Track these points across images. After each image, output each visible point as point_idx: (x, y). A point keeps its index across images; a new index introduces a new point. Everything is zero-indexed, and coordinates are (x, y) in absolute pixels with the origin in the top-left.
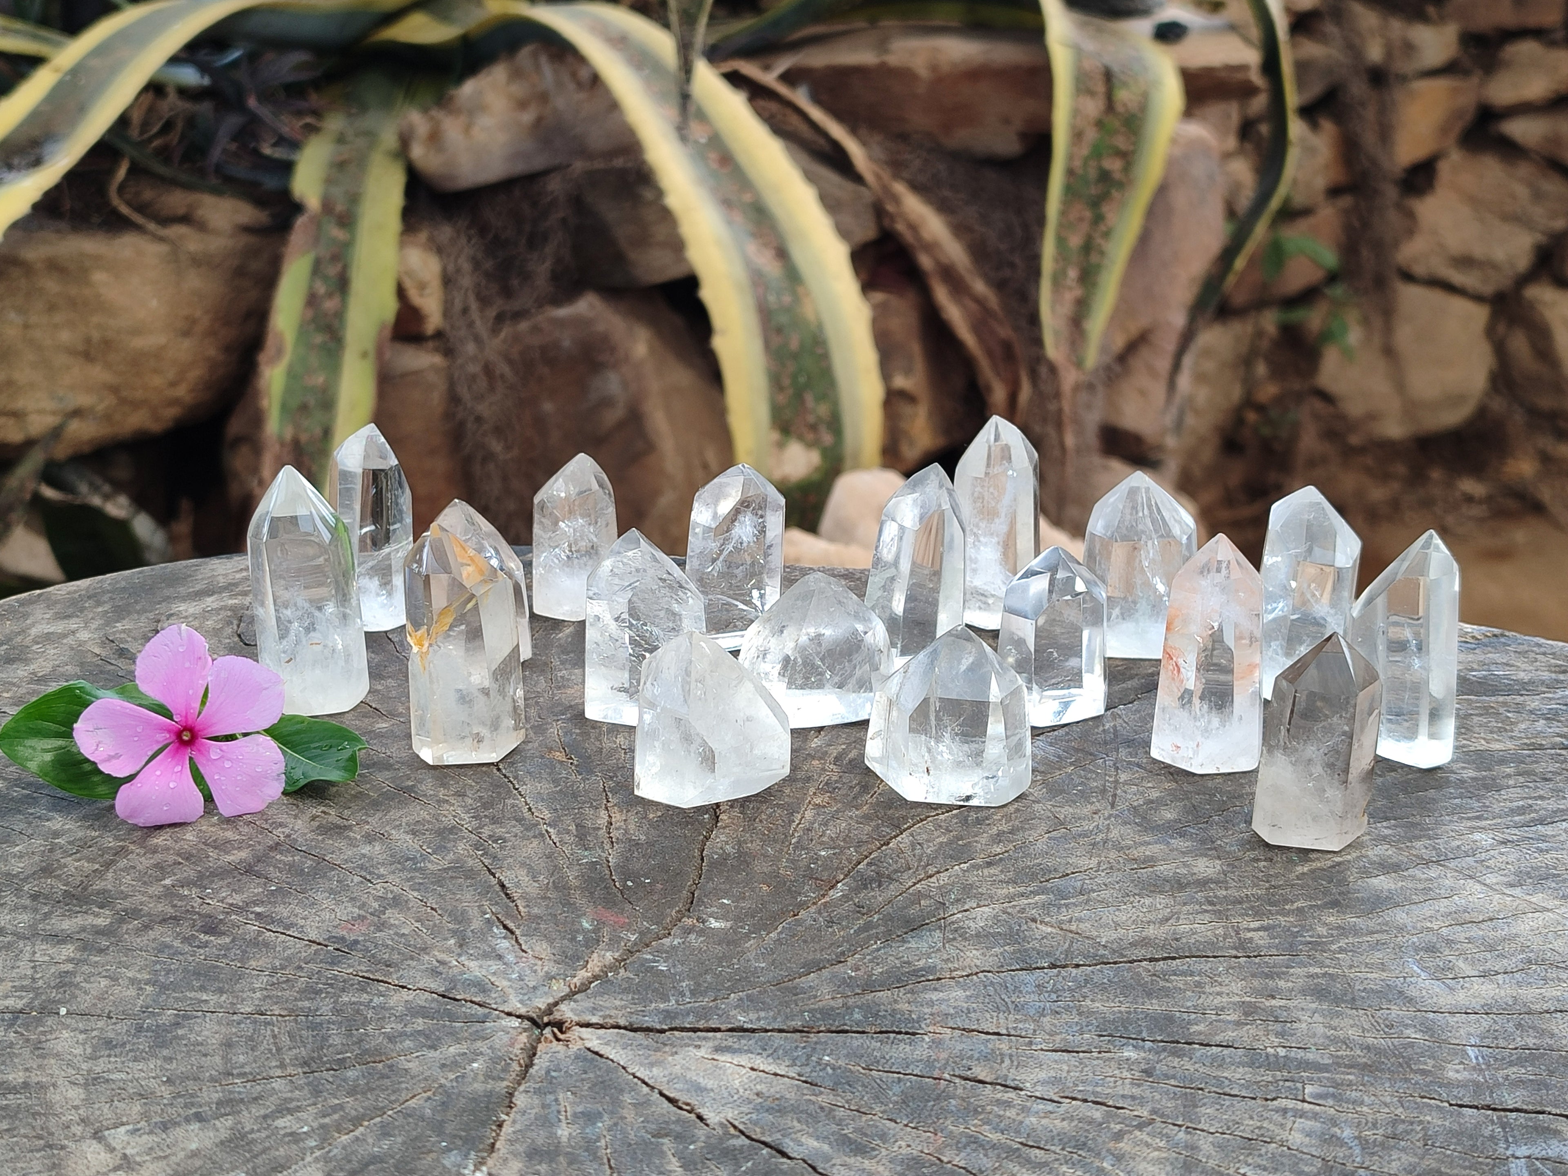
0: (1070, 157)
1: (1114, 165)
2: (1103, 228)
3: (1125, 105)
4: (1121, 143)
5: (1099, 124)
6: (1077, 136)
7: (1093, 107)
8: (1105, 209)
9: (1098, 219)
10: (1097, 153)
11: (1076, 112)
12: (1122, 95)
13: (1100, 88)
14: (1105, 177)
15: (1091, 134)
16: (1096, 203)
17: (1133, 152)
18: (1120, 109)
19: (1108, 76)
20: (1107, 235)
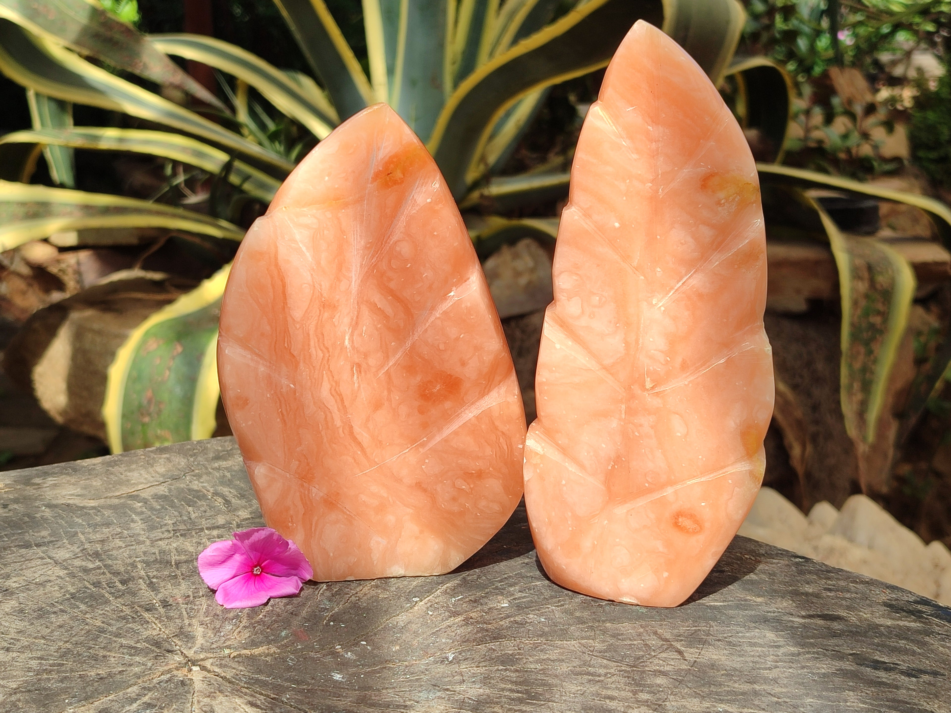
0: (852, 316)
1: (877, 320)
2: (872, 357)
3: (882, 286)
4: (880, 307)
5: (867, 296)
6: (855, 303)
7: (863, 287)
8: (874, 346)
9: (870, 352)
10: (866, 314)
11: (853, 290)
12: (881, 279)
13: (866, 275)
14: (872, 327)
15: (863, 303)
16: (867, 343)
17: (888, 313)
18: (878, 286)
19: (870, 268)
20: (875, 361)
